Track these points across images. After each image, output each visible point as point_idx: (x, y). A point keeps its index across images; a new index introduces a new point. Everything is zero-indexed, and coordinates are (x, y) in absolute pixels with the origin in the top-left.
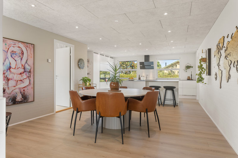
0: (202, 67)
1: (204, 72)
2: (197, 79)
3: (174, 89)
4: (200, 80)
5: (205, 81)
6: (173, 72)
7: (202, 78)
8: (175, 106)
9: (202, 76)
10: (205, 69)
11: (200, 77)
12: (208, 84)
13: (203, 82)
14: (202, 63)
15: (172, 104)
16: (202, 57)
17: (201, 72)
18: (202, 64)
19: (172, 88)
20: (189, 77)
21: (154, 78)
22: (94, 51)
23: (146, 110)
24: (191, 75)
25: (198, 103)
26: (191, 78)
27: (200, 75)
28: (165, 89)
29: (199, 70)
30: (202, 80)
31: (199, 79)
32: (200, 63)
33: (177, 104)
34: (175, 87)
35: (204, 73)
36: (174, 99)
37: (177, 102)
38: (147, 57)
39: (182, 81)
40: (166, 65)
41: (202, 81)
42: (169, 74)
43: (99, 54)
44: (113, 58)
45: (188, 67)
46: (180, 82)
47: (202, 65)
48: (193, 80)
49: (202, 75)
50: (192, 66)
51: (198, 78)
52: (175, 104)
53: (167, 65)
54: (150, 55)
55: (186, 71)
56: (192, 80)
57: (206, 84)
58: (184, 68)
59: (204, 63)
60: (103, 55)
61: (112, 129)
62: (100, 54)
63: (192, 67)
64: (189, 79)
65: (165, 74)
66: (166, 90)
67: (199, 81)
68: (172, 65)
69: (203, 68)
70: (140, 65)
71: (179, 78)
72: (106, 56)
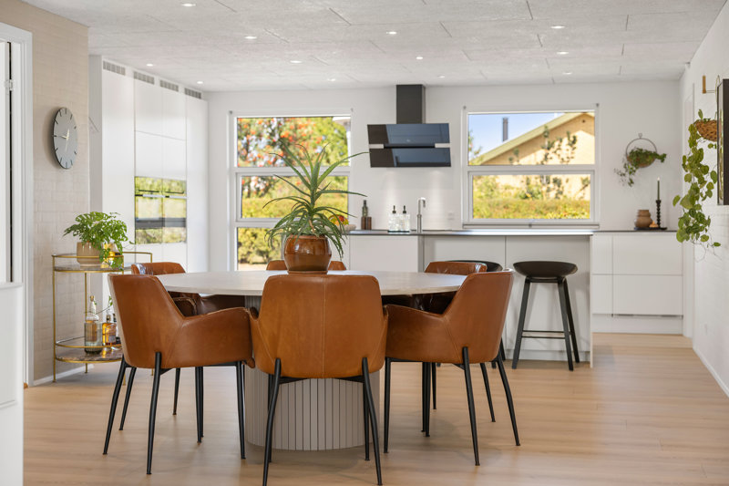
0: (703, 163)
1: (710, 187)
2: (680, 224)
3: (568, 278)
4: (694, 226)
5: (714, 231)
6: (555, 181)
7: (701, 218)
8: (574, 364)
9: (700, 207)
10: (713, 175)
11: (692, 212)
12: (726, 247)
13: (705, 238)
14: (703, 144)
15: (558, 358)
16: (700, 113)
17: (697, 190)
18: (701, 150)
19: (556, 273)
20: (646, 213)
22: (104, 59)
23: (464, 351)
24: (658, 202)
26: (655, 221)
27: (693, 203)
28: (524, 278)
29: (688, 179)
30: (701, 229)
31: (687, 223)
32: (693, 143)
33: (582, 359)
34: (570, 268)
35: (709, 194)
36: (570, 332)
37: (582, 347)
38: (410, 98)
39: (608, 237)
40: (505, 137)
41: (701, 233)
42: (529, 195)
43: (129, 70)
44: (198, 95)
45: (640, 159)
46: (598, 241)
47: (700, 154)
48: (664, 229)
49: (700, 202)
50: (660, 153)
51: (684, 220)
52: (574, 359)
53: (511, 137)
54: (431, 86)
55: (631, 182)
56: (659, 229)
57: (717, 244)
59: (710, 146)
60: (151, 81)
61: (307, 448)
62: (136, 76)
63: (662, 158)
64: (646, 224)
65: (500, 196)
66: (527, 282)
67: (689, 230)
68: (547, 133)
69: (705, 169)
70: (371, 142)
71: (591, 221)
72: (163, 84)
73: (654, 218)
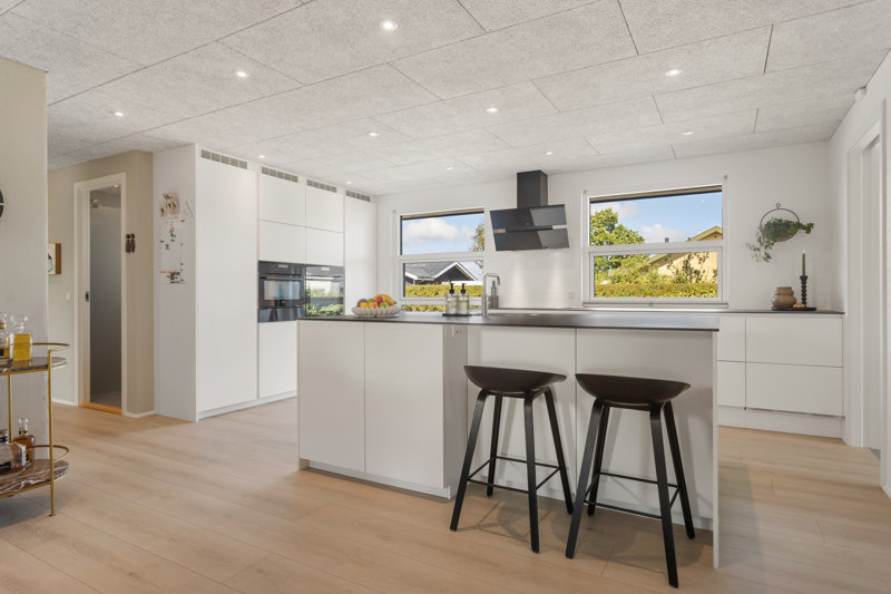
19: (654, 397)
20: (788, 291)
21: (571, 296)
24: (804, 279)
25: (880, 489)
26: (799, 300)
37: (699, 509)
38: (531, 184)
39: (741, 318)
43: (254, 166)
44: (368, 199)
45: (779, 231)
46: (729, 326)
48: (812, 310)
50: (804, 222)
55: (768, 257)
56: (805, 310)
58: (751, 233)
60: (292, 179)
62: (267, 172)
63: (808, 228)
64: (786, 304)
70: (494, 228)
71: (718, 299)
72: (312, 184)
73: (798, 296)
